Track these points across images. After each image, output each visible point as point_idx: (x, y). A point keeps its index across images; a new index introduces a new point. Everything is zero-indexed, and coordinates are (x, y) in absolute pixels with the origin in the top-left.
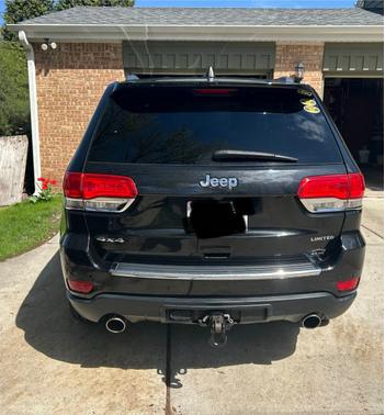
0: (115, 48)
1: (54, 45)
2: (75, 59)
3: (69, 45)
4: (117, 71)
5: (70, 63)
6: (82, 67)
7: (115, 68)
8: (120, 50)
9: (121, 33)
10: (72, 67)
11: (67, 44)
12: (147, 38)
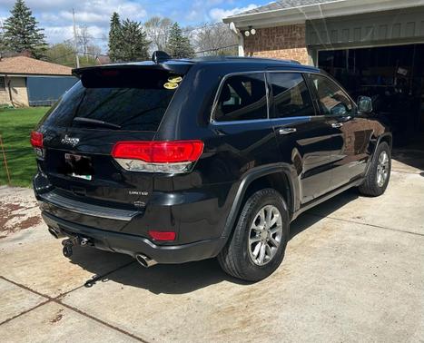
0: (301, 28)
1: (253, 32)
2: (271, 41)
3: (267, 30)
4: (301, 50)
5: (267, 46)
6: (275, 48)
7: (300, 47)
8: (304, 30)
9: (301, 14)
10: (269, 49)
11: (266, 29)
12: (322, 16)
